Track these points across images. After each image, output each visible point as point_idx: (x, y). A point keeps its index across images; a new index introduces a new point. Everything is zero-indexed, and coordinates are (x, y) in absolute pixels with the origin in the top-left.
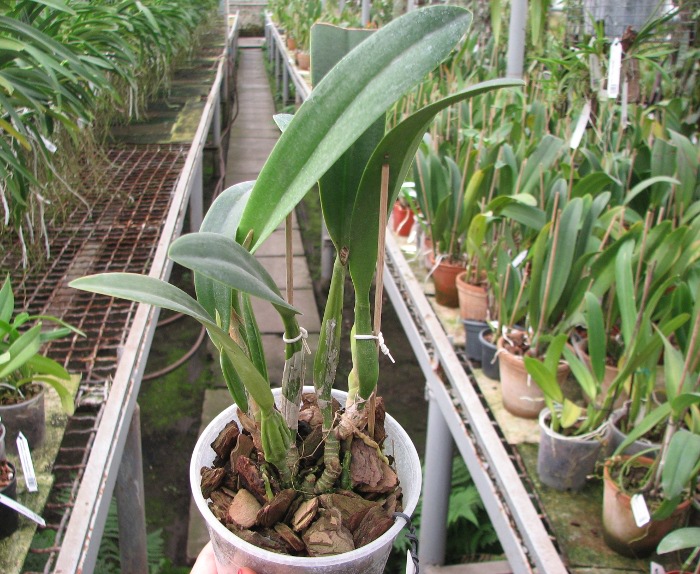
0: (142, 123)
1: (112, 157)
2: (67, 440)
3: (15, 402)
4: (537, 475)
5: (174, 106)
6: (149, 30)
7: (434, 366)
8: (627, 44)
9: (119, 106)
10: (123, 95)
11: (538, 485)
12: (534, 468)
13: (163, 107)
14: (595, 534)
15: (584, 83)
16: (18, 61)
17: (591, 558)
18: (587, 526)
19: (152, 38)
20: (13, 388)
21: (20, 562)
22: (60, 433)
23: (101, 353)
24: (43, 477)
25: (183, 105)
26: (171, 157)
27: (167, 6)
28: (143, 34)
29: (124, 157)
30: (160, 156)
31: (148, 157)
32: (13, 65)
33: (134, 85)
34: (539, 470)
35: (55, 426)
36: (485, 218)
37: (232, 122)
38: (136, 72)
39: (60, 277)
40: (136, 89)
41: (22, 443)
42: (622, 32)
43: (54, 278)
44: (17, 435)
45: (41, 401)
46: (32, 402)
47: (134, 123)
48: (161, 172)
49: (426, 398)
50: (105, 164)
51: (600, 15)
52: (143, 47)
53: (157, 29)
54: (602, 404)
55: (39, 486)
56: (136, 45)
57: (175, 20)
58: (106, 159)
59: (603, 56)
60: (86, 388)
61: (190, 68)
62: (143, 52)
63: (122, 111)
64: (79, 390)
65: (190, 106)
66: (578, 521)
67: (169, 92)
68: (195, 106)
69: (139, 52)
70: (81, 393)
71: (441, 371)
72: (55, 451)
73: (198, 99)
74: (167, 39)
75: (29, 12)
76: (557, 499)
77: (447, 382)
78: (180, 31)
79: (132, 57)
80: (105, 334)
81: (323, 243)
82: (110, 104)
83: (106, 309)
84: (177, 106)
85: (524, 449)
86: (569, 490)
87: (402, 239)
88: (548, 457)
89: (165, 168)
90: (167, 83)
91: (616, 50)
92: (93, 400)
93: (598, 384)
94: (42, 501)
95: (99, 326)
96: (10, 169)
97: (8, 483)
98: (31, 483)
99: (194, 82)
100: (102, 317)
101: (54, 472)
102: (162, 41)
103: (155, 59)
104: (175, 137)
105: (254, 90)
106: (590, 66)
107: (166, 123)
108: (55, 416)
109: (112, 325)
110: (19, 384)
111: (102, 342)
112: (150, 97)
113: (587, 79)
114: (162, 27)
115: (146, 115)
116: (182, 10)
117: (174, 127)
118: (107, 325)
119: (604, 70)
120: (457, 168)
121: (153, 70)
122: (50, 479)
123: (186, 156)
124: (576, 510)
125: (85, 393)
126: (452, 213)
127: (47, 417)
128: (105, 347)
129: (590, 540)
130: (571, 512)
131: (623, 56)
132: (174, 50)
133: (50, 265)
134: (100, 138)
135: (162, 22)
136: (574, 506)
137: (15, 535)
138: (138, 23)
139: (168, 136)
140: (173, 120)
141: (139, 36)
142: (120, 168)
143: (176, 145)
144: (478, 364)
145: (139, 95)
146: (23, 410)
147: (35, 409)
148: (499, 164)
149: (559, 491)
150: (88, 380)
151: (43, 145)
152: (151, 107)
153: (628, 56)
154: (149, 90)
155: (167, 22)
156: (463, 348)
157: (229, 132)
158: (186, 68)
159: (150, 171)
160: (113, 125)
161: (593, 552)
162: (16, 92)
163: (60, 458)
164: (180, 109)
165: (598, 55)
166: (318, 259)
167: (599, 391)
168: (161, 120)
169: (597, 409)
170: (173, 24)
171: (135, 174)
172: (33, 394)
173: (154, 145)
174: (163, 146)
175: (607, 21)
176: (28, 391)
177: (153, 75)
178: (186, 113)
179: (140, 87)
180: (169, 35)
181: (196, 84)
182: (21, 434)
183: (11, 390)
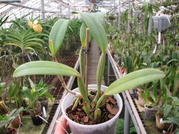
0: (69, 51)
1: (63, 58)
2: (52, 109)
3: (43, 101)
4: (144, 117)
5: (76, 48)
6: (71, 32)
7: (126, 97)
8: (162, 33)
9: (65, 47)
10: (65, 45)
11: (144, 119)
12: (144, 116)
13: (74, 48)
14: (155, 128)
15: (154, 40)
16: (45, 38)
17: (153, 132)
18: (153, 126)
19: (72, 33)
20: (42, 98)
21: (43, 129)
22: (51, 108)
23: (60, 95)
24: (48, 115)
26: (75, 58)
27: (75, 27)
28: (70, 32)
29: (65, 58)
30: (73, 58)
31: (71, 58)
32: (44, 38)
33: (68, 43)
34: (145, 116)
35: (50, 107)
36: (137, 68)
38: (68, 40)
39: (52, 81)
40: (68, 44)
41: (44, 108)
42: (161, 30)
43: (50, 81)
44: (43, 107)
45: (48, 101)
46: (46, 101)
47: (68, 51)
49: (125, 104)
50: (62, 59)
51: (157, 27)
52: (70, 35)
53: (73, 31)
54: (156, 102)
55: (47, 117)
56: (68, 35)
57: (77, 29)
58: (62, 58)
59: (157, 35)
60: (56, 101)
62: (70, 36)
63: (65, 48)
64: (55, 101)
66: (152, 125)
67: (75, 45)
69: (69, 36)
70: (55, 102)
71: (127, 98)
72: (50, 111)
74: (75, 33)
75: (47, 28)
76: (148, 122)
77: (128, 101)
78: (78, 32)
79: (67, 37)
80: (60, 91)
81: (108, 77)
82: (63, 47)
83: (60, 87)
85: (143, 113)
86: (151, 120)
87: (123, 74)
88: (146, 113)
89: (74, 60)
90: (75, 43)
91: (160, 34)
92: (58, 103)
93: (156, 98)
94: (47, 119)
95: (59, 90)
96: (43, 58)
97: (41, 114)
98: (45, 116)
100: (60, 88)
101: (50, 115)
102: (74, 34)
103: (72, 37)
104: (76, 54)
105: (95, 45)
106: (155, 37)
107: (75, 51)
108: (50, 105)
109: (62, 90)
110: (44, 97)
111: (60, 93)
112: (71, 46)
113: (155, 40)
114: (74, 31)
115: (70, 50)
116: (78, 27)
117: (76, 52)
118: (61, 90)
119: (158, 37)
120: (132, 58)
121: (72, 40)
122: (49, 116)
123: (78, 58)
124: (152, 123)
125: (56, 102)
126: (131, 67)
127: (49, 105)
128: (60, 94)
129: (154, 129)
130: (151, 124)
131: (161, 35)
132: (77, 36)
133: (50, 79)
134: (60, 54)
135: (74, 30)
136: (151, 123)
137: (42, 125)
138: (69, 30)
139: (75, 54)
140: (76, 50)
141: (69, 33)
142: (64, 60)
143: (77, 56)
144: (135, 97)
145: (69, 45)
146: (44, 103)
147: (46, 103)
148: (141, 58)
149: (149, 120)
150: (57, 99)
151: (49, 54)
152: (71, 48)
153: (162, 35)
154: (71, 44)
155: (75, 30)
156: (132, 94)
159: (71, 61)
160: (63, 52)
161: (154, 131)
162: (45, 43)
163: (51, 112)
164: (78, 48)
165: (156, 35)
166: (107, 81)
167: (156, 100)
168: (73, 50)
169: (155, 103)
170: (76, 30)
171: (68, 61)
172: (46, 100)
173: (72, 56)
174: (73, 56)
175: (158, 29)
176: (45, 99)
177: (72, 41)
178: (79, 49)
179: (69, 43)
180: (76, 33)
182: (44, 107)
183: (42, 99)
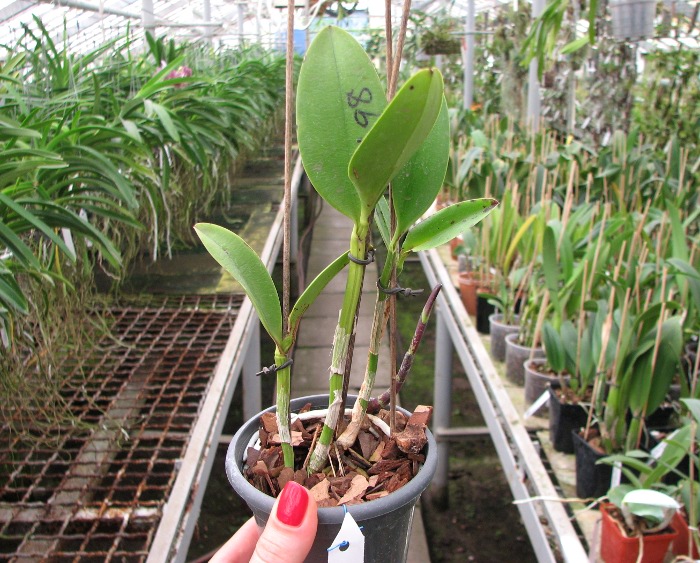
5: (234, 221)
25: (246, 218)
26: (214, 320)
30: (197, 320)
31: (178, 322)
37: (315, 218)
48: (191, 358)
61: (267, 159)
65: (256, 219)
68: (262, 221)
73: (268, 209)
84: (239, 221)
99: (267, 180)
104: (225, 282)
123: (234, 318)
143: (224, 297)
157: (312, 230)
158: (260, 159)
164: (242, 226)
173: (191, 298)
174: (204, 300)
181: (268, 184)
